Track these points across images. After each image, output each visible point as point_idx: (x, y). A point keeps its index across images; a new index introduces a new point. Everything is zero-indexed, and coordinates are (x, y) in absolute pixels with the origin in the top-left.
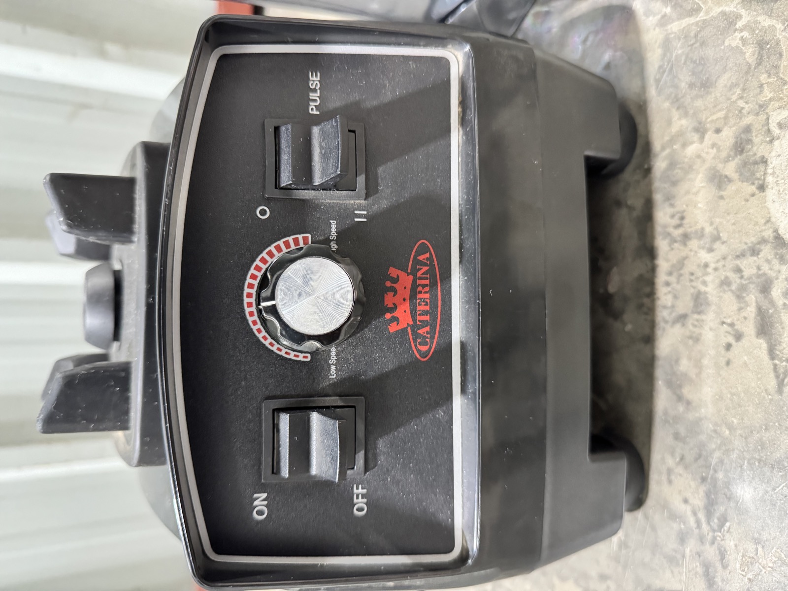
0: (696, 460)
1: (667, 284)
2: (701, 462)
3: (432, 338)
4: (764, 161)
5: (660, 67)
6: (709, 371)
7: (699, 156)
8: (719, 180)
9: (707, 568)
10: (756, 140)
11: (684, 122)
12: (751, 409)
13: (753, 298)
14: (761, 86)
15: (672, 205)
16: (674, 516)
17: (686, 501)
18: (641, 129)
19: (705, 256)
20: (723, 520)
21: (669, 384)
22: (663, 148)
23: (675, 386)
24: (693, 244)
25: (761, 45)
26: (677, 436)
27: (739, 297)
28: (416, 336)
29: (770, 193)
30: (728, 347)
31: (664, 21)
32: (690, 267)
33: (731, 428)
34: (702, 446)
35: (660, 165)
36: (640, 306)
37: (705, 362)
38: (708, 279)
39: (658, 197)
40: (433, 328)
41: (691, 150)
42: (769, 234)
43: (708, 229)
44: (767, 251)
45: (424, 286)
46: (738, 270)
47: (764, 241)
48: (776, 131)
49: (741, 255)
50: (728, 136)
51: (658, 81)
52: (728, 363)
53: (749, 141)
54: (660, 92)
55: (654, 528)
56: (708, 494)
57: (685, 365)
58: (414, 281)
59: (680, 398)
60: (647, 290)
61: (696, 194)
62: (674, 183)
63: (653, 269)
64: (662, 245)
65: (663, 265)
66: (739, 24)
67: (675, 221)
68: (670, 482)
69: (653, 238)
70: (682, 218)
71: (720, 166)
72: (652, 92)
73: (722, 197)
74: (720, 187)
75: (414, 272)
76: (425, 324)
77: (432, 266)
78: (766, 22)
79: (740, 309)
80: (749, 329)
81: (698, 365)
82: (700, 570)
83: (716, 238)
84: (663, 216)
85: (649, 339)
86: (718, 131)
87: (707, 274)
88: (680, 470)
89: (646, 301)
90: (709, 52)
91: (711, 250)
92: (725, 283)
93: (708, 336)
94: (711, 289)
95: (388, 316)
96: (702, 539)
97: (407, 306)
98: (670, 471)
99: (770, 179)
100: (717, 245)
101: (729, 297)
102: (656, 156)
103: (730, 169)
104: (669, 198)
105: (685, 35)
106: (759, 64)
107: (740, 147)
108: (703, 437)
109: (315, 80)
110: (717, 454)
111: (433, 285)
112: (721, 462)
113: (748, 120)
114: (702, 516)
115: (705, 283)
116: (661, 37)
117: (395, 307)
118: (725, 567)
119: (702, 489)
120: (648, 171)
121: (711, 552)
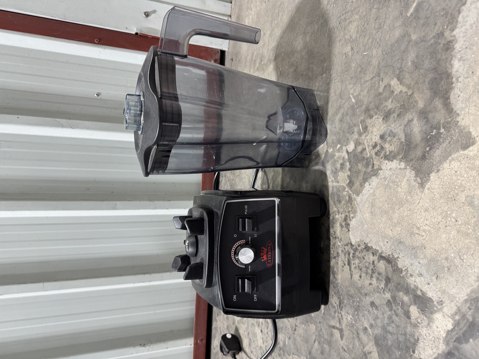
0: (338, 293)
1: (332, 248)
2: (338, 294)
3: (271, 263)
4: (349, 224)
5: (332, 193)
6: (340, 272)
7: (338, 219)
8: (342, 226)
9: (339, 319)
10: (348, 219)
11: (336, 209)
12: (347, 282)
13: (347, 256)
14: (349, 207)
15: (333, 229)
16: (334, 307)
17: (336, 303)
18: (327, 206)
19: (339, 244)
20: (342, 308)
21: (333, 273)
22: (332, 214)
23: (334, 274)
24: (337, 240)
25: (349, 197)
26: (334, 287)
27: (345, 255)
28: (268, 262)
29: (350, 232)
30: (343, 266)
31: (332, 181)
32: (336, 245)
33: (343, 286)
34: (338, 290)
35: (331, 218)
36: (327, 252)
37: (339, 269)
38: (340, 249)
39: (331, 226)
40: (271, 261)
41: (337, 216)
42: (350, 242)
43: (340, 237)
44: (349, 245)
45: (269, 251)
46: (345, 249)
47: (349, 243)
48: (351, 219)
49: (345, 245)
50: (343, 216)
51: (331, 196)
52: (343, 270)
53: (347, 219)
54: (331, 199)
55: (330, 310)
56: (339, 301)
57: (335, 269)
58: (267, 250)
59: (335, 277)
60: (329, 249)
61: (338, 227)
62: (334, 223)
63: (330, 243)
64: (331, 238)
65: (332, 244)
66: (346, 190)
67: (334, 233)
68: (333, 298)
69: (330, 236)
70: (335, 233)
71: (342, 223)
72: (330, 198)
73: (342, 230)
74: (342, 228)
75: (267, 248)
76: (270, 260)
77: (271, 247)
78: (350, 192)
79: (345, 258)
80: (346, 263)
81: (338, 270)
82: (338, 320)
83: (341, 240)
84: (331, 231)
85: (329, 261)
86: (342, 214)
87: (339, 248)
88: (334, 295)
89: (328, 251)
90: (341, 194)
91: (340, 242)
92: (342, 251)
93: (340, 263)
94: (340, 252)
95: (261, 258)
96: (338, 312)
97: (266, 255)
98: (333, 295)
99: (350, 229)
100: (341, 241)
101: (343, 254)
102: (330, 215)
103: (344, 224)
104: (333, 227)
105: (336, 187)
106: (349, 201)
107: (345, 219)
108: (339, 288)
109: (246, 207)
110: (341, 292)
111: (272, 251)
112: (342, 294)
113: (347, 214)
114: (338, 307)
115: (339, 250)
116: (332, 185)
117: (263, 256)
118: (342, 319)
119: (338, 300)
120: (329, 218)
121: (340, 315)
